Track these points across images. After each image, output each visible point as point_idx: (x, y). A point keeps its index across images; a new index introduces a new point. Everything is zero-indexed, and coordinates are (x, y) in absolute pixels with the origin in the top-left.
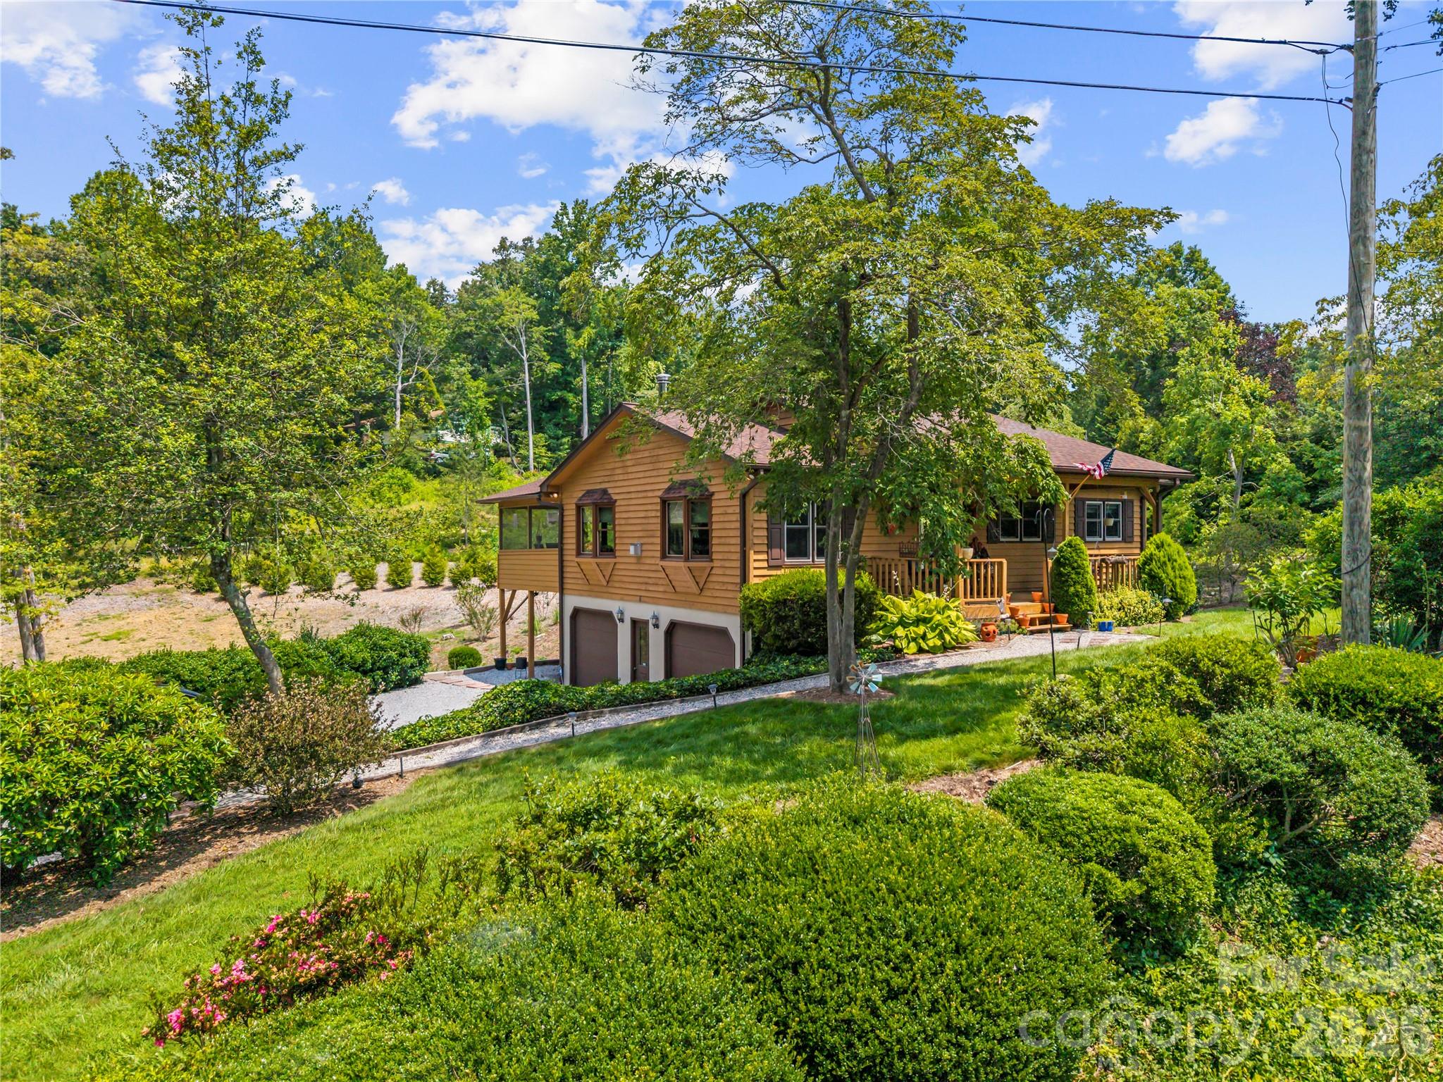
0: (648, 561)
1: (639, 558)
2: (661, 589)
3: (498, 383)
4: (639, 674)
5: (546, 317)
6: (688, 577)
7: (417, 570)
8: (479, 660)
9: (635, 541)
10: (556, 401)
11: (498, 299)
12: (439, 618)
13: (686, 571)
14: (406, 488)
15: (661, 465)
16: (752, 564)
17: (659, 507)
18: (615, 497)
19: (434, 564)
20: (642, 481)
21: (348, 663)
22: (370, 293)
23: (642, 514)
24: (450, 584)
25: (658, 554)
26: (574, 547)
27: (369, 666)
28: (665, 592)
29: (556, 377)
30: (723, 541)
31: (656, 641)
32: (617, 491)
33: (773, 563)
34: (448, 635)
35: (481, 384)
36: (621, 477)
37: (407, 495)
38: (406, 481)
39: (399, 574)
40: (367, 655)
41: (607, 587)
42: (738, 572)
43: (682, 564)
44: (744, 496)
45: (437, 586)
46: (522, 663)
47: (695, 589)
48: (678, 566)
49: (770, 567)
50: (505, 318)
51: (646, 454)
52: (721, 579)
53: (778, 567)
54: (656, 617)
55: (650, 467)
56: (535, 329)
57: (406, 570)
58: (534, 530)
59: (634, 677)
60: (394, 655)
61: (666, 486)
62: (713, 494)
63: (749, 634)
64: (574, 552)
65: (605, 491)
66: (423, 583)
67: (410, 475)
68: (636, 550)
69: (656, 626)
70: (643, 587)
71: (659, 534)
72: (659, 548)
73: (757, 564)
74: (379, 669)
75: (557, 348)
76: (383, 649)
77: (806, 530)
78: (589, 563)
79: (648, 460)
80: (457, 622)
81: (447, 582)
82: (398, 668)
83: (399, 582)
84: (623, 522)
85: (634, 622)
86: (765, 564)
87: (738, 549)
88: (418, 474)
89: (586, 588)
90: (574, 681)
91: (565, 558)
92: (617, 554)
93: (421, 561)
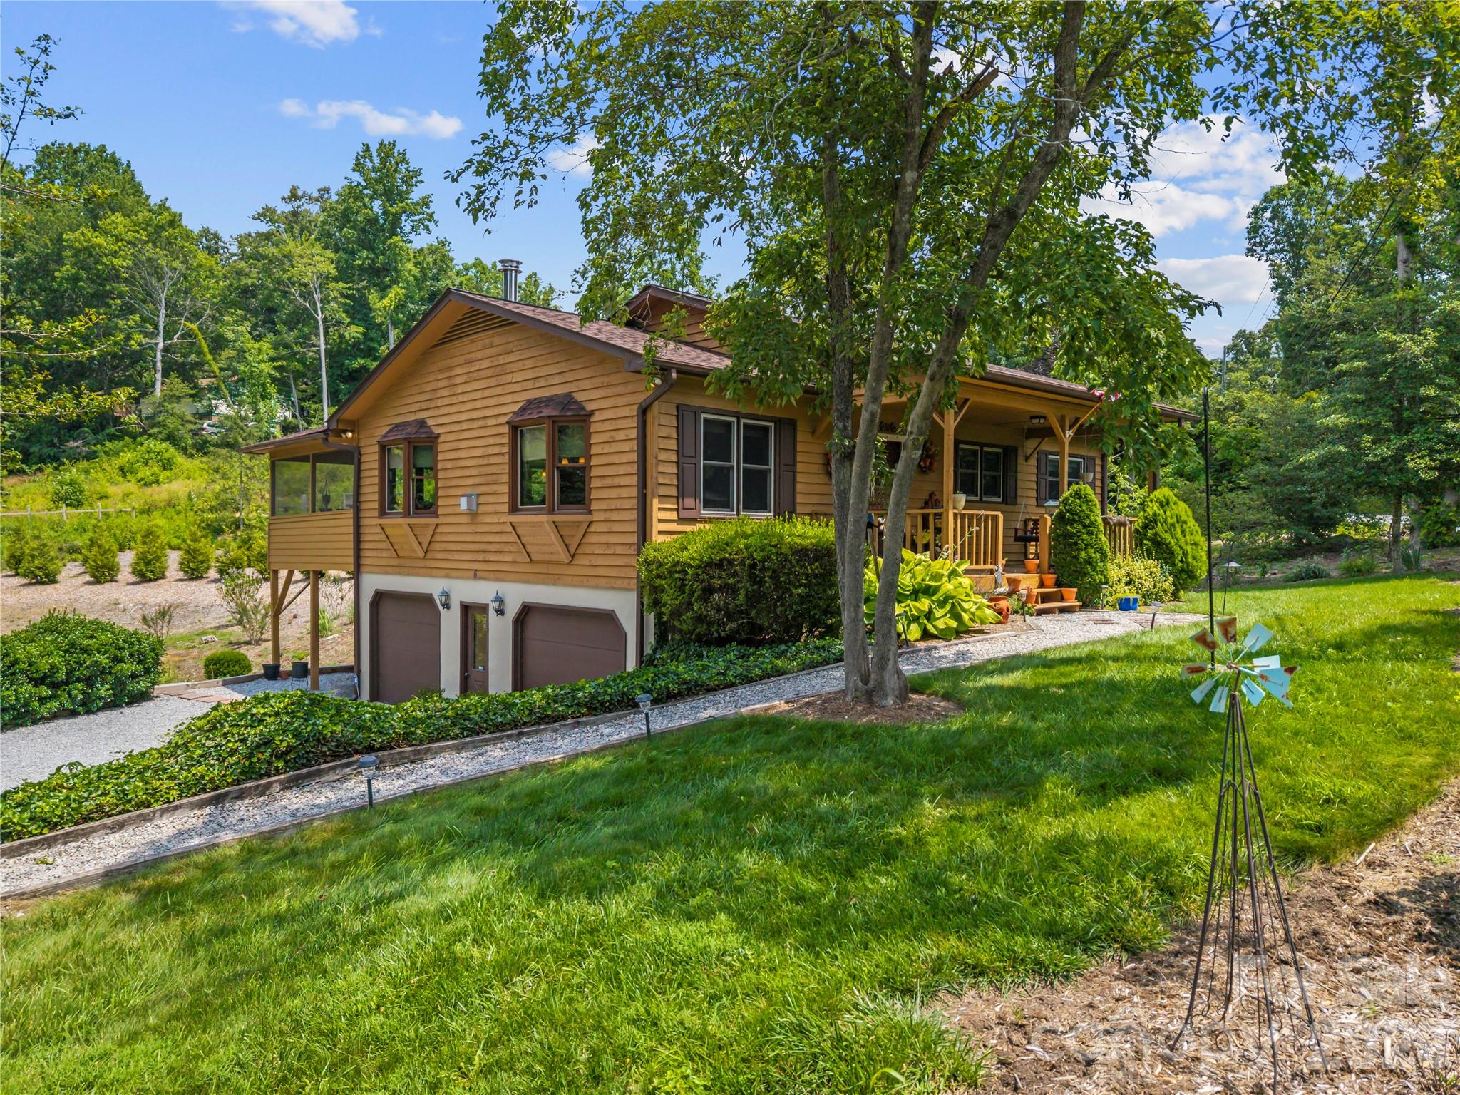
0: (488, 519)
1: (473, 514)
2: (509, 558)
3: (287, 346)
4: (472, 682)
5: (344, 273)
6: (553, 537)
7: (173, 559)
8: (248, 668)
9: (469, 491)
10: (357, 370)
11: (286, 249)
12: (198, 616)
13: (549, 528)
14: (167, 465)
15: (508, 378)
16: (657, 515)
17: (506, 440)
18: (437, 430)
19: (195, 551)
20: (479, 404)
21: (22, 672)
22: (121, 229)
23: (479, 452)
24: (217, 576)
25: (506, 508)
26: (376, 505)
27: (62, 675)
28: (514, 562)
29: (357, 343)
30: (608, 482)
31: (499, 632)
32: (441, 421)
33: (684, 514)
34: (209, 637)
35: (265, 345)
36: (447, 401)
37: (168, 473)
38: (167, 455)
39: (148, 563)
40: (57, 660)
41: (425, 560)
42: (634, 527)
43: (543, 518)
44: (644, 411)
45: (200, 578)
46: (301, 670)
47: (564, 557)
48: (538, 524)
49: (681, 520)
50: (296, 271)
51: (486, 364)
52: (604, 539)
53: (693, 521)
54: (500, 600)
55: (493, 382)
56: (332, 285)
57: (158, 558)
58: (319, 485)
59: (465, 689)
60: (103, 660)
61: (516, 408)
62: (592, 413)
63: (650, 618)
64: (376, 514)
65: (422, 423)
66: (181, 575)
67: (172, 449)
68: (469, 503)
69: (500, 612)
70: (480, 557)
71: (506, 478)
72: (506, 499)
73: (663, 515)
74: (78, 680)
75: (359, 310)
76: (85, 650)
77: (731, 468)
78: (398, 525)
79: (489, 373)
80: (223, 622)
81: (213, 574)
82: (111, 679)
83: (148, 572)
84: (449, 465)
85: (466, 608)
86: (674, 516)
87: (634, 492)
88: (185, 450)
89: (394, 562)
90: (375, 696)
91: (363, 522)
92: (440, 511)
93: (178, 548)
